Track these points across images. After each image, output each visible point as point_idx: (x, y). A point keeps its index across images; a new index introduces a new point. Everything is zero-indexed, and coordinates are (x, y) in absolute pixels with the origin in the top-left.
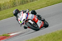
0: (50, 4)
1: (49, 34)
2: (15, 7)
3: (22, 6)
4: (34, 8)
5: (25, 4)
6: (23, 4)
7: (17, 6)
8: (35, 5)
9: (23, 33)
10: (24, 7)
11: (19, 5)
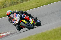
0: (40, 5)
1: (39, 34)
2: (5, 7)
3: (12, 7)
4: (24, 9)
5: (16, 5)
6: (13, 5)
7: (7, 7)
8: (25, 6)
9: (13, 33)
10: (14, 8)
11: (9, 6)
